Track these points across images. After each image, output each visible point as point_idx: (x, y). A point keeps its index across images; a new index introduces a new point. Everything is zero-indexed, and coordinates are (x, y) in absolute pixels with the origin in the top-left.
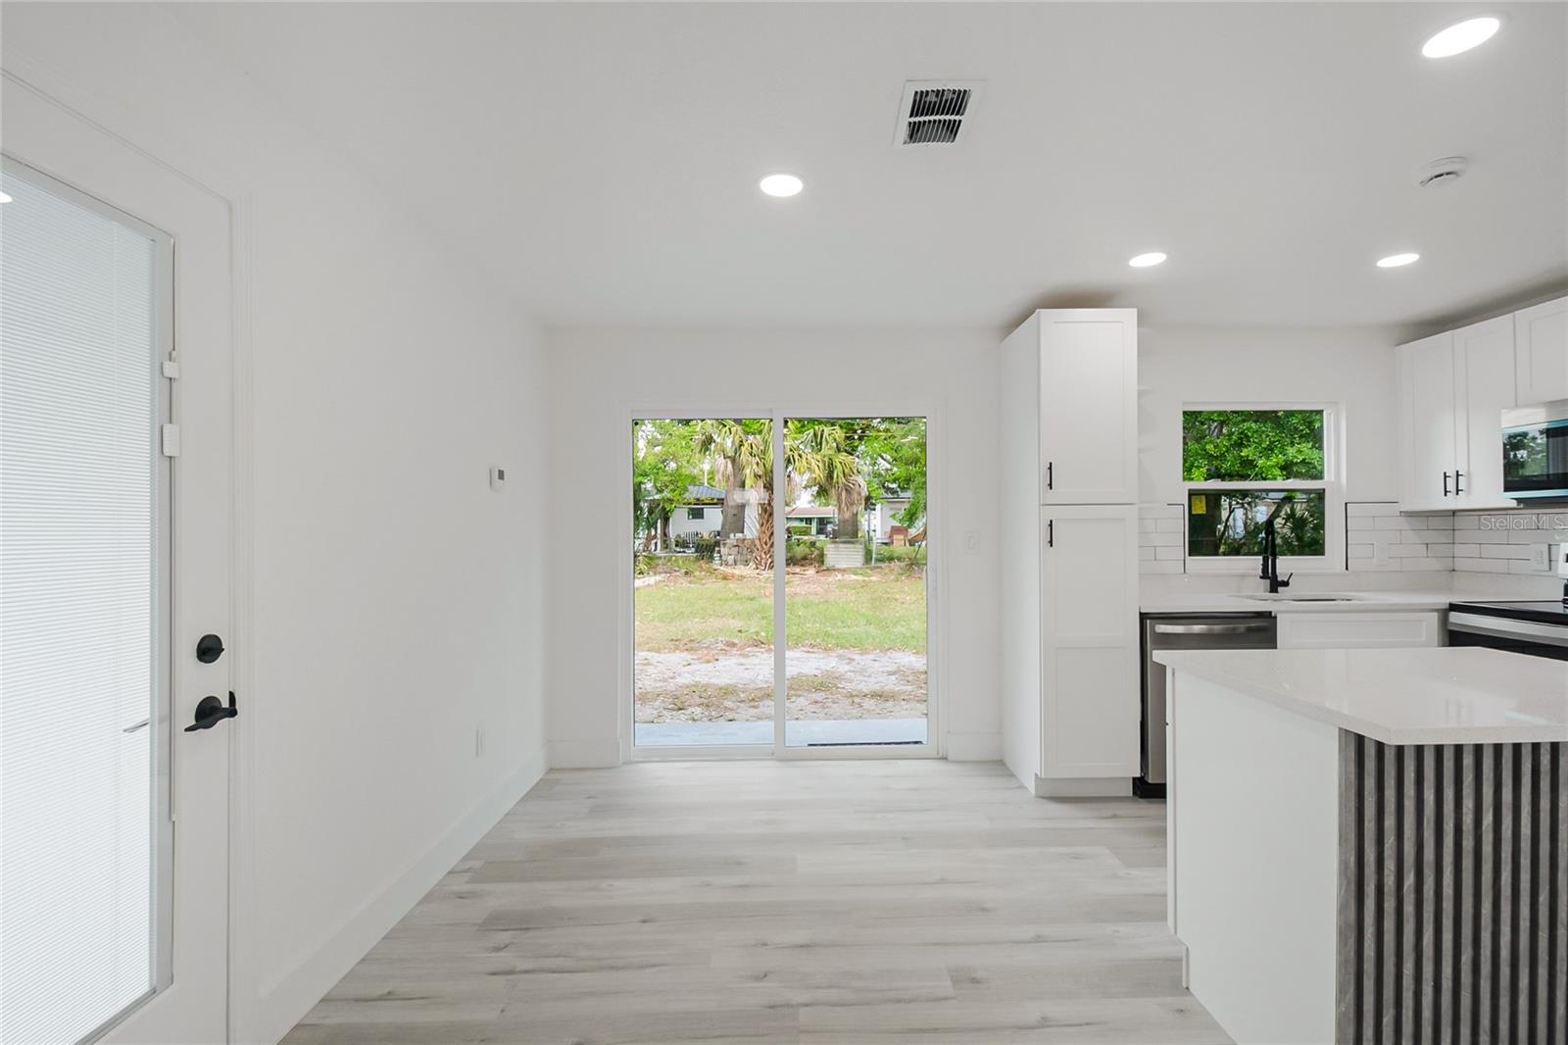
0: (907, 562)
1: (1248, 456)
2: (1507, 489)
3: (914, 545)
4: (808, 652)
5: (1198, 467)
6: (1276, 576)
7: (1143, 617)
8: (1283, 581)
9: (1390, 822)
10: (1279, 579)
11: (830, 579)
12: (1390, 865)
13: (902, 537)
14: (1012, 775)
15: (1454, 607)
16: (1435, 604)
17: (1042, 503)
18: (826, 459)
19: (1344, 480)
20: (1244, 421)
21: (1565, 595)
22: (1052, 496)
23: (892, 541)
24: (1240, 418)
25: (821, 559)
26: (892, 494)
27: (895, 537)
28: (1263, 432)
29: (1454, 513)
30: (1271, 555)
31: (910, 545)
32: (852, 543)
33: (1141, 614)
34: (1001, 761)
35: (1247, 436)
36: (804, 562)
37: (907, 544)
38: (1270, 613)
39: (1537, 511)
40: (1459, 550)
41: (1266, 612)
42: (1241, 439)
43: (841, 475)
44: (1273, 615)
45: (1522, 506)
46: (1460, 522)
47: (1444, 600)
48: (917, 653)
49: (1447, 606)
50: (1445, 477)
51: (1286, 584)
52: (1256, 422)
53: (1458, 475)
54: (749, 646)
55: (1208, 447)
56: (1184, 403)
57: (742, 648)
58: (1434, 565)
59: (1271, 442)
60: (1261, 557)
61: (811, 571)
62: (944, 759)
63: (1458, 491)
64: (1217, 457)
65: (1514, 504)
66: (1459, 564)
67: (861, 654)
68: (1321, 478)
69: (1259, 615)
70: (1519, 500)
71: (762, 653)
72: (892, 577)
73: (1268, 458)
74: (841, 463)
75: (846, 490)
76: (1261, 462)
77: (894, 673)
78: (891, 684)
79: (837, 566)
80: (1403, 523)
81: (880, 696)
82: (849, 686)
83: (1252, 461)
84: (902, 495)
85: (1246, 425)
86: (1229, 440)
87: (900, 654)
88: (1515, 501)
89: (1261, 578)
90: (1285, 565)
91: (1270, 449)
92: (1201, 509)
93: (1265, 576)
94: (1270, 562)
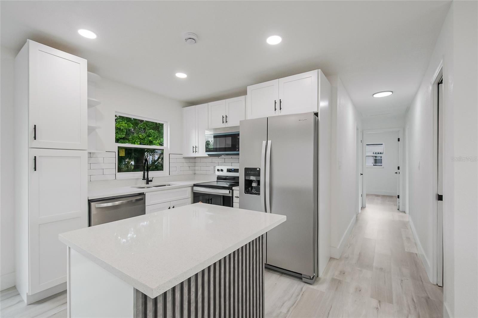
1: (151, 140)
2: (206, 151)
6: (148, 179)
7: (90, 201)
8: (150, 180)
10: (149, 179)
15: (195, 185)
16: (190, 185)
17: (29, 147)
19: (169, 147)
20: (150, 129)
21: (217, 180)
22: (35, 144)
24: (149, 128)
28: (155, 133)
29: (195, 158)
30: (147, 171)
33: (89, 200)
34: (15, 286)
35: (151, 134)
38: (144, 193)
39: (211, 158)
40: (196, 168)
41: (142, 193)
42: (149, 134)
44: (144, 194)
45: (209, 156)
46: (197, 160)
47: (192, 183)
49: (193, 185)
50: (193, 147)
51: (151, 181)
52: (153, 130)
53: (196, 147)
55: (140, 136)
58: (191, 172)
59: (157, 137)
60: (143, 172)
63: (196, 151)
64: (142, 139)
65: (207, 156)
66: (197, 172)
68: (163, 145)
69: (140, 194)
70: (209, 155)
73: (156, 141)
76: (154, 142)
80: (183, 160)
83: (152, 141)
85: (151, 131)
86: (146, 134)
88: (208, 155)
89: (143, 179)
90: (152, 174)
91: (157, 138)
92: (123, 154)
93: (144, 179)
94: (146, 173)
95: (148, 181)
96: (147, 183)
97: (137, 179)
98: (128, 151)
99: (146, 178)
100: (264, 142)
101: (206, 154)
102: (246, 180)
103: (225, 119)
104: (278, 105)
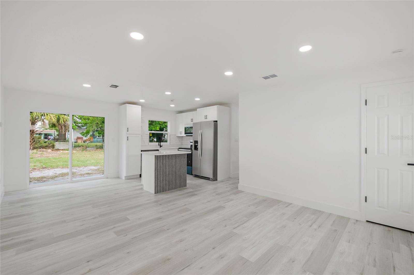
0: (85, 147)
2: (185, 134)
3: (85, 143)
4: (62, 169)
5: (158, 126)
7: (142, 151)
9: (158, 163)
11: (58, 152)
12: (158, 167)
13: (81, 140)
14: (121, 178)
15: (179, 148)
17: (126, 134)
18: (57, 116)
19: (170, 132)
22: (128, 133)
23: (77, 141)
25: (53, 147)
26: (79, 127)
27: (78, 140)
29: (182, 137)
31: (84, 142)
32: (65, 141)
34: (118, 177)
36: (46, 148)
37: (83, 142)
38: (159, 150)
43: (62, 121)
47: (178, 148)
48: (95, 166)
51: (162, 146)
53: (181, 132)
54: (41, 169)
56: (149, 119)
57: (39, 169)
61: (50, 150)
62: (108, 178)
63: (181, 134)
64: (161, 125)
65: (186, 136)
66: (183, 143)
67: (79, 168)
68: (167, 131)
69: (157, 150)
70: (186, 135)
71: (47, 170)
72: (80, 151)
73: (164, 130)
74: (62, 118)
75: (64, 126)
77: (90, 170)
78: (90, 172)
79: (59, 149)
80: (177, 138)
81: (88, 174)
82: (79, 173)
84: (82, 128)
87: (90, 167)
92: (151, 135)
93: (159, 145)
94: (160, 143)
95: (161, 146)
96: (160, 147)
97: (156, 145)
98: (153, 134)
99: (160, 144)
100: (200, 131)
101: (185, 135)
102: (195, 145)
103: (192, 120)
104: (206, 117)
